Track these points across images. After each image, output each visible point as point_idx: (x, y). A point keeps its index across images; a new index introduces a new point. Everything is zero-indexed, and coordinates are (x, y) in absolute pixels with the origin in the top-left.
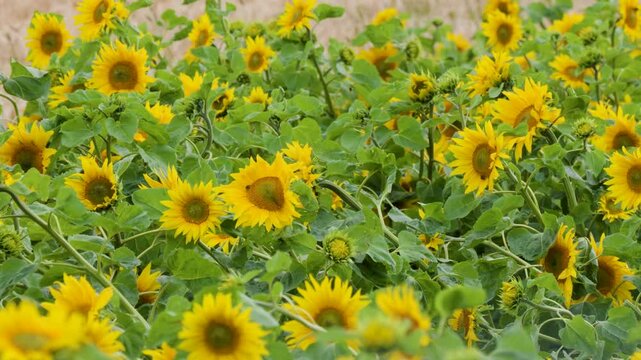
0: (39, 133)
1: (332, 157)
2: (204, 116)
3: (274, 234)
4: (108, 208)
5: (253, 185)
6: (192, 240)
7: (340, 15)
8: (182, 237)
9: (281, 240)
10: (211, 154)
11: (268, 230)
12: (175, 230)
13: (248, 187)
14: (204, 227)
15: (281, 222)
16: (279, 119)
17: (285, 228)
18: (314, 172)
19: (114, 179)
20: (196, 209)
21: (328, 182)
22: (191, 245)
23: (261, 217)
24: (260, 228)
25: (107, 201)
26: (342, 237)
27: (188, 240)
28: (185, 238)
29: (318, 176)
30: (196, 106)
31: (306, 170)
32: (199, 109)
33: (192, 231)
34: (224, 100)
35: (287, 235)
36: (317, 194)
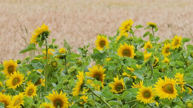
0: (102, 69)
1: (189, 78)
2: (151, 66)
3: (170, 101)
4: (122, 93)
5: (164, 86)
6: (146, 104)
7: (189, 41)
8: (143, 103)
9: (173, 103)
10: (152, 78)
11: (169, 99)
12: (140, 101)
13: (163, 87)
14: (149, 100)
15: (173, 97)
16: (172, 67)
17: (174, 99)
18: (184, 82)
19: (124, 84)
20: (147, 94)
21: (188, 85)
22: (145, 105)
23: (167, 96)
24: (167, 99)
25: (121, 91)
26: (191, 102)
27: (145, 103)
28: (144, 103)
29: (185, 83)
30: (148, 63)
31: (181, 81)
32: (149, 64)
33: (146, 101)
34: (156, 62)
35: (175, 101)
36: (185, 88)
